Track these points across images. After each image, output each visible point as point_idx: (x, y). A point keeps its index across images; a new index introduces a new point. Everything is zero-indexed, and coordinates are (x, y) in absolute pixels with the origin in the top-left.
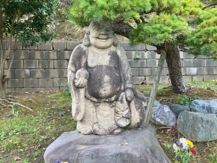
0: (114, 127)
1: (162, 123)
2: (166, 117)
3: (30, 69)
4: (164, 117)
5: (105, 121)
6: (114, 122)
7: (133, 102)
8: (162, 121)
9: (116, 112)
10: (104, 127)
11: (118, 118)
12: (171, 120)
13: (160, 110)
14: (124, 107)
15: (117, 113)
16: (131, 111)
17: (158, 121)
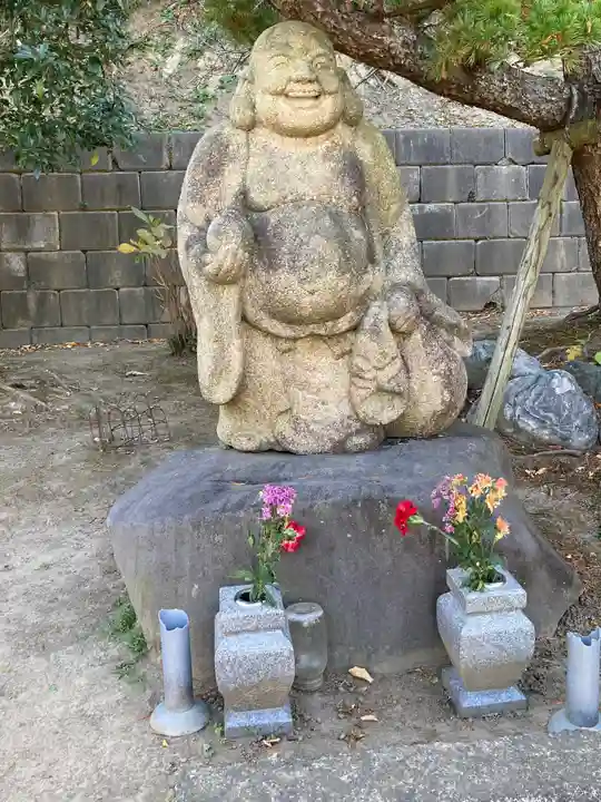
0: (349, 426)
1: (545, 434)
2: (558, 415)
3: (27, 252)
4: (551, 415)
5: (316, 407)
6: (347, 411)
7: (417, 336)
8: (545, 428)
9: (356, 374)
10: (311, 428)
11: (363, 392)
12: (578, 422)
13: (538, 388)
14: (384, 355)
15: (357, 376)
16: (408, 372)
17: (529, 429)
